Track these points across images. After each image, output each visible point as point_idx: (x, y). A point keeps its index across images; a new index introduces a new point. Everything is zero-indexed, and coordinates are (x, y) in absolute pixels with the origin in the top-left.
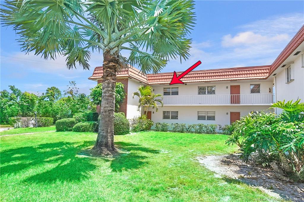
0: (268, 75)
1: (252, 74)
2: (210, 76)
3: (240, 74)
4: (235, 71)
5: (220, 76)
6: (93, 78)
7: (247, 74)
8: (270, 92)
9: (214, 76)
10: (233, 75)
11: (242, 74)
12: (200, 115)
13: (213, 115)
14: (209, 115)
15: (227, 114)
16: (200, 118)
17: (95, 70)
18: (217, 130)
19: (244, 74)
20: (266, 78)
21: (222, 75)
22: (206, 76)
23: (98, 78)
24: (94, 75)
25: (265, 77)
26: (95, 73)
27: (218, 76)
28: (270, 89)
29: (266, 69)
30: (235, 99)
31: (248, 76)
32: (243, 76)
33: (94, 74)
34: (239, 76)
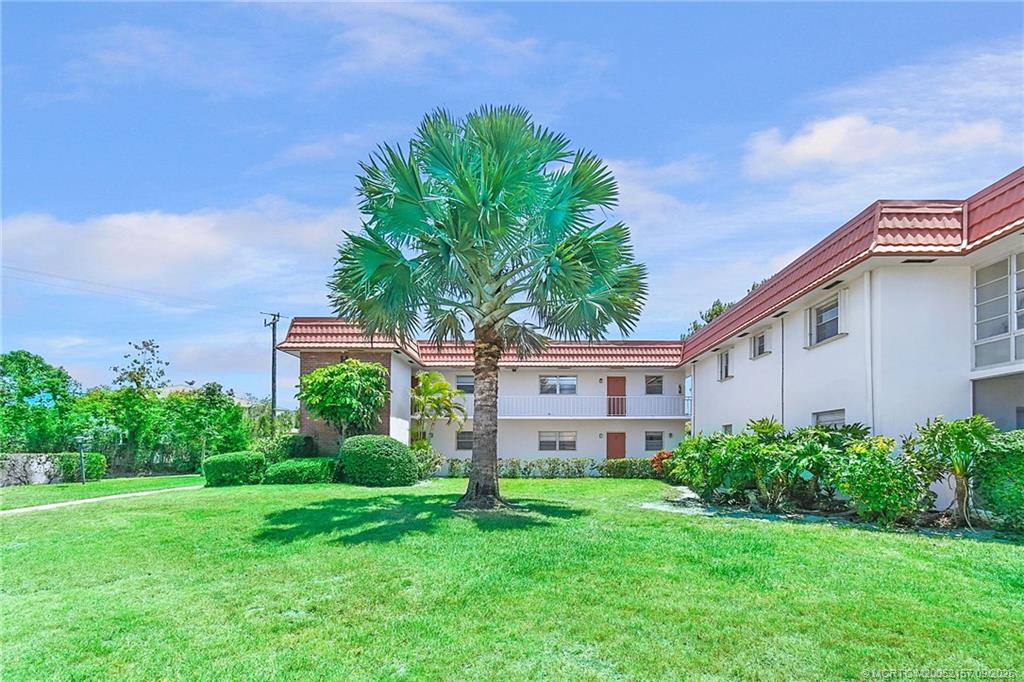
0: (679, 359)
1: (651, 356)
2: (569, 355)
3: (629, 355)
4: (620, 349)
5: (590, 356)
6: (287, 347)
7: (642, 356)
8: (680, 392)
9: (578, 355)
10: (616, 356)
11: (633, 356)
12: (544, 439)
13: (570, 439)
14: (562, 439)
15: (601, 436)
16: (545, 446)
17: (292, 326)
18: (587, 471)
19: (638, 356)
20: (677, 366)
21: (595, 355)
22: (560, 355)
23: (303, 348)
24: (292, 337)
25: (675, 364)
26: (292, 331)
27: (586, 355)
28: (680, 387)
29: (676, 348)
30: (616, 407)
31: (645, 359)
32: (636, 359)
33: (290, 335)
34: (627, 359)
